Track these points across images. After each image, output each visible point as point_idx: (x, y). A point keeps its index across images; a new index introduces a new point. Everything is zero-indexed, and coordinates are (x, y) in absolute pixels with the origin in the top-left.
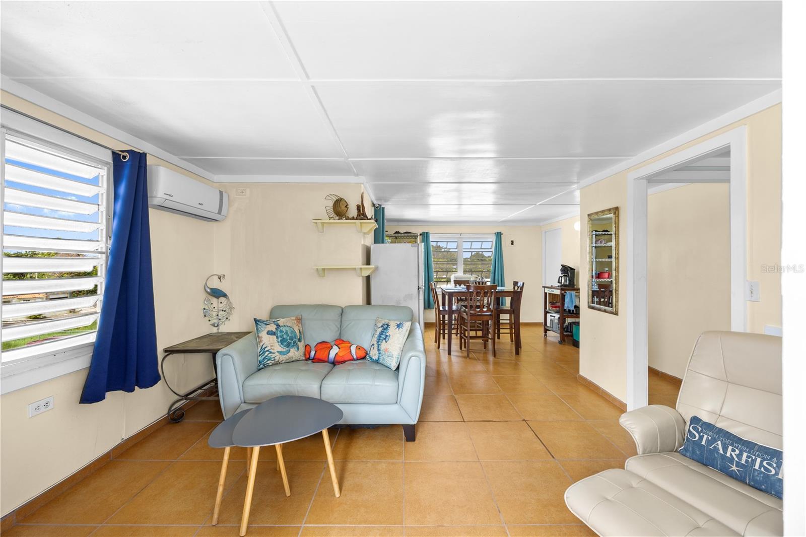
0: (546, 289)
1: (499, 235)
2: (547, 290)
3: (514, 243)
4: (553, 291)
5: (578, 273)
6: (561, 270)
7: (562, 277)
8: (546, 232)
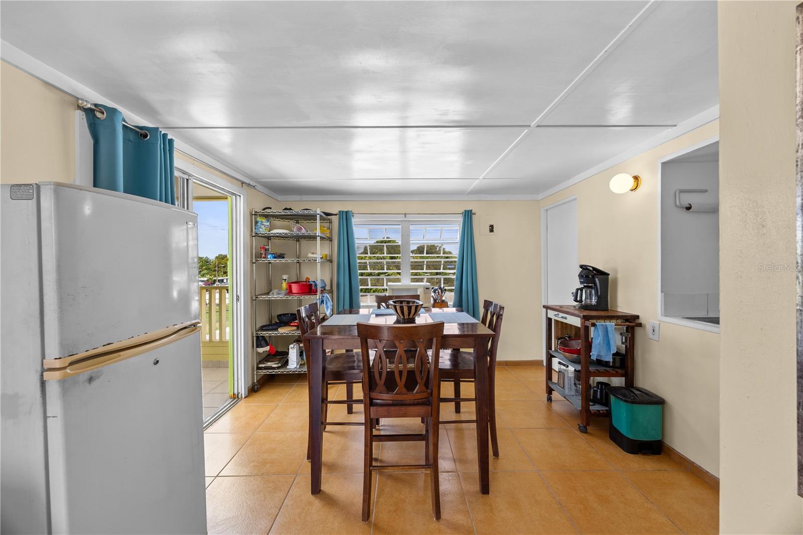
0: (549, 311)
1: (468, 215)
2: (551, 314)
3: (494, 229)
4: (565, 318)
5: (615, 281)
6: (581, 276)
7: (581, 289)
8: (547, 210)
